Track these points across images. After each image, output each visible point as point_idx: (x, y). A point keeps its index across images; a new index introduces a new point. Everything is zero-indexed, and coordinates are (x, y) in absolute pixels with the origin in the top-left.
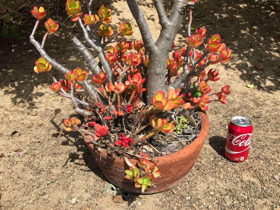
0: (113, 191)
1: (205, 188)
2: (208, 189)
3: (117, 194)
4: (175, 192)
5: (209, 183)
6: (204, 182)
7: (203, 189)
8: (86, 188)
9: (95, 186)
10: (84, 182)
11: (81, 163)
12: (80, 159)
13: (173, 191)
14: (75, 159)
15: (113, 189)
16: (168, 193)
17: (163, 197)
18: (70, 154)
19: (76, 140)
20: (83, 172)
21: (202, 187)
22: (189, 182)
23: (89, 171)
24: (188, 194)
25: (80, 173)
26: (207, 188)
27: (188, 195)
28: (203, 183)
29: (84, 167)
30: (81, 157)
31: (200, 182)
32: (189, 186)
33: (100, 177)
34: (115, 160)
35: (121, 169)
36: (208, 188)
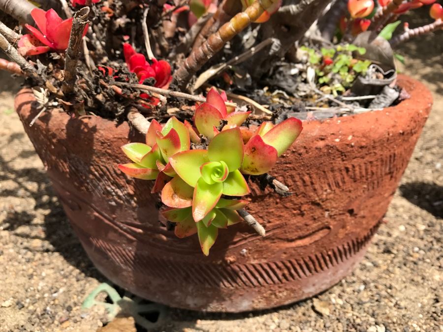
0: (108, 305)
1: (425, 301)
2: (438, 305)
3: (120, 315)
4: (326, 311)
5: (434, 287)
6: (417, 284)
7: (420, 305)
8: (22, 294)
9: (53, 291)
10: (22, 280)
11: (34, 234)
12: (36, 225)
13: (318, 308)
14: (20, 225)
15: (109, 300)
16: (300, 314)
17: (281, 325)
18: (9, 213)
19: (39, 186)
20: (30, 254)
21: (412, 298)
22: (365, 283)
23: (47, 251)
24: (373, 315)
25: (20, 256)
26: (432, 302)
27: (372, 320)
28: (414, 288)
29: (37, 243)
30: (39, 220)
31: (403, 285)
32: (370, 293)
33: (77, 266)
34: (97, 136)
35: (122, 182)
36: (437, 301)
